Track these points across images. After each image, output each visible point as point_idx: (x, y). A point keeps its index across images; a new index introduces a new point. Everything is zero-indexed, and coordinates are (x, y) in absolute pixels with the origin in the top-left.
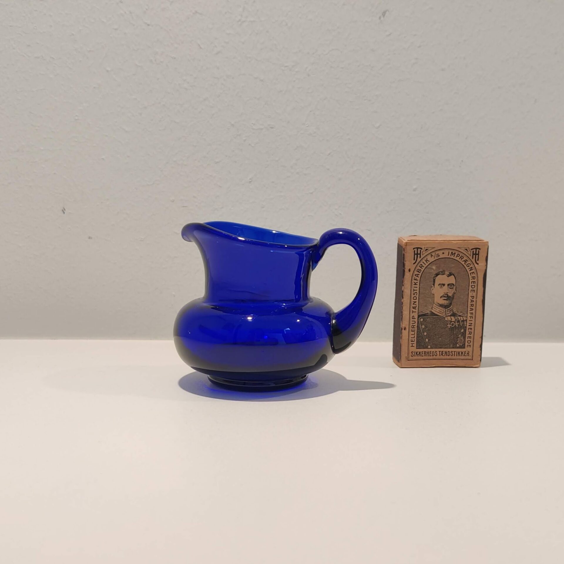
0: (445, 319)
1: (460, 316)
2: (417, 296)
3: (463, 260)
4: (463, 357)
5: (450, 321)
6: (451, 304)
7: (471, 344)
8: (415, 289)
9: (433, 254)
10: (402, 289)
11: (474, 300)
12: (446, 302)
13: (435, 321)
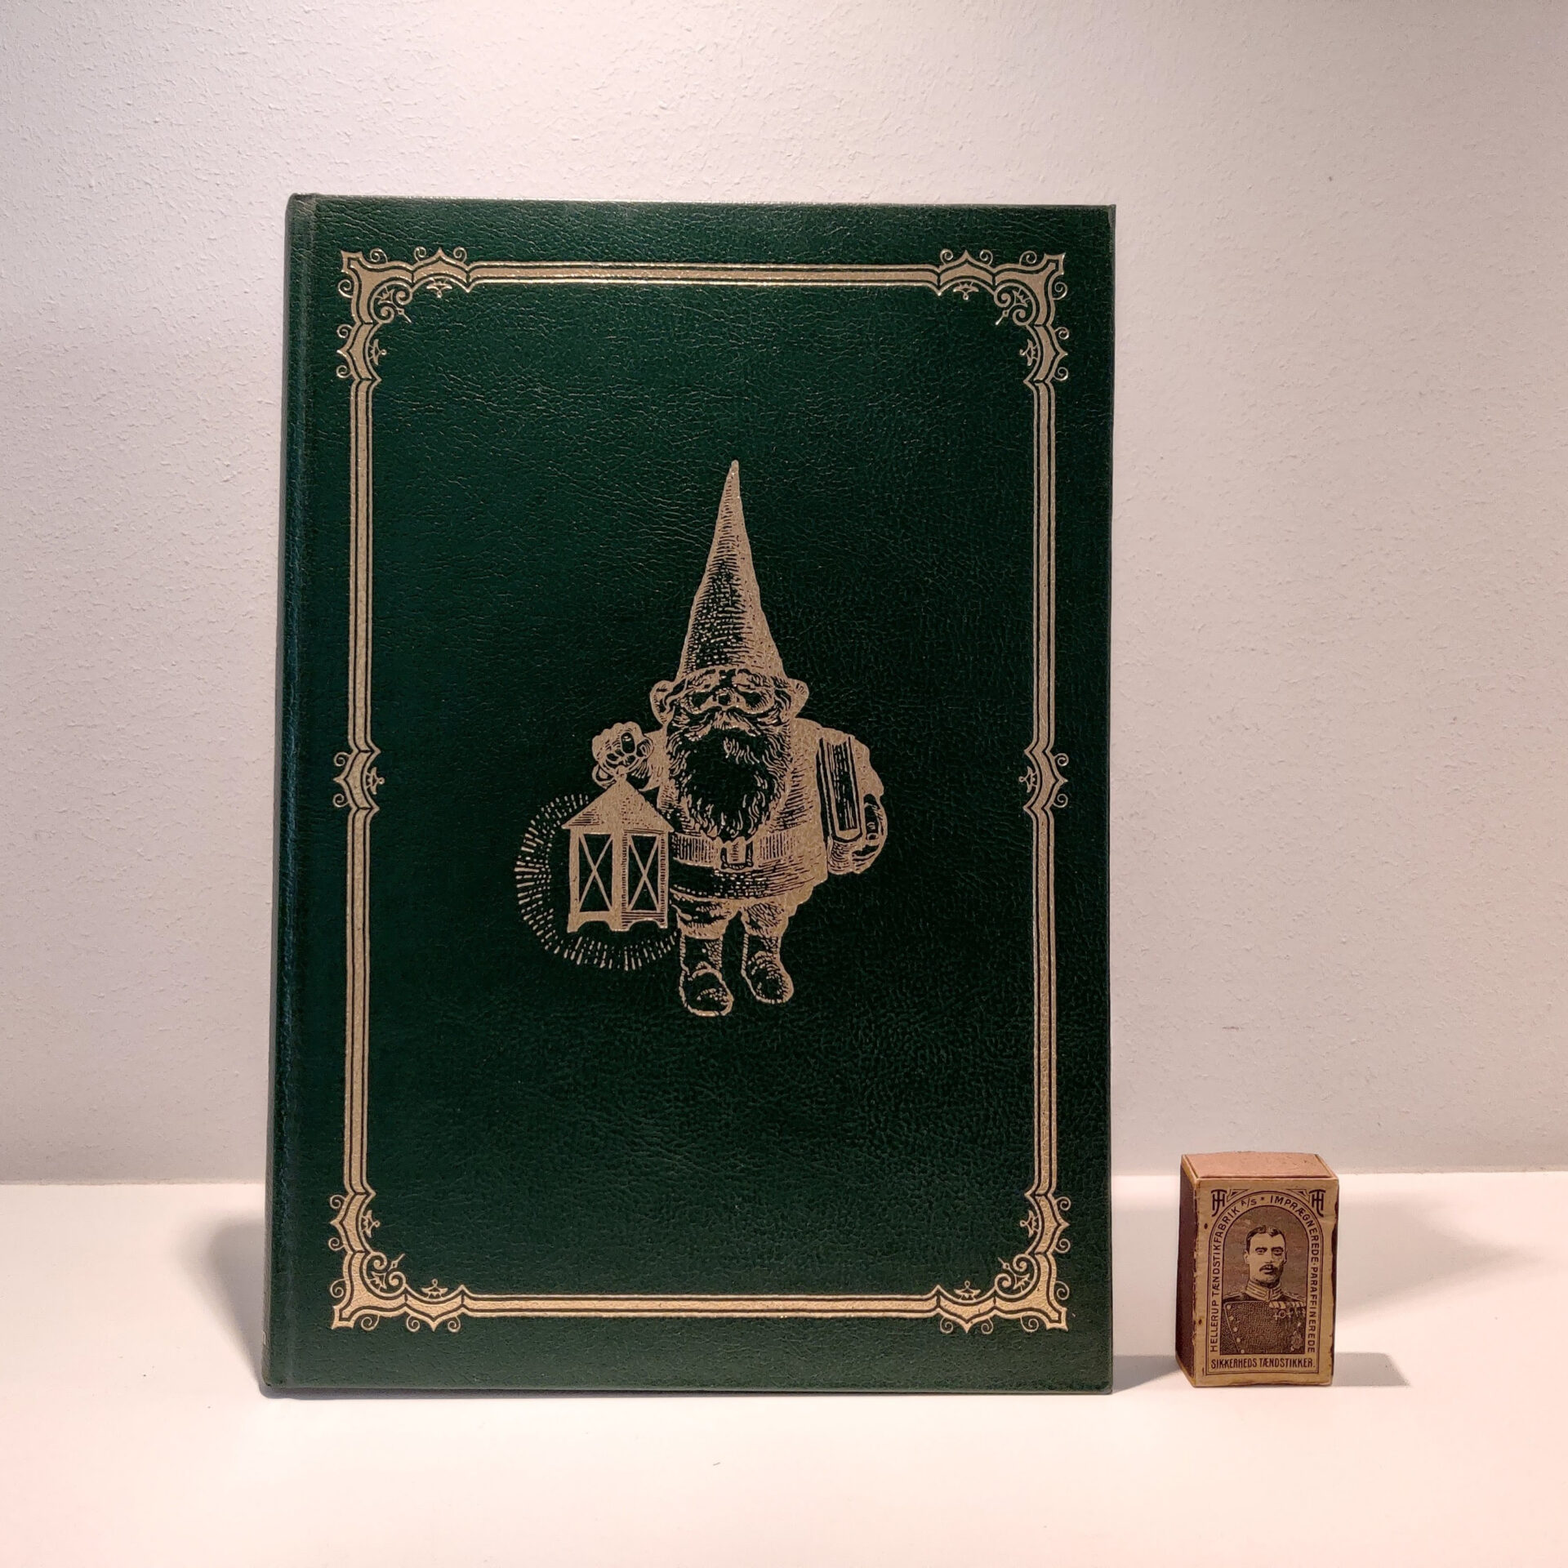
0: (1269, 1306)
1: (1294, 1300)
2: (1220, 1268)
3: (1297, 1209)
4: (1300, 1369)
5: (1277, 1309)
6: (1278, 1281)
7: (1315, 1346)
8: (1216, 1256)
9: (1246, 1200)
10: (1195, 1256)
11: (1318, 1273)
12: (1270, 1278)
13: (1251, 1308)
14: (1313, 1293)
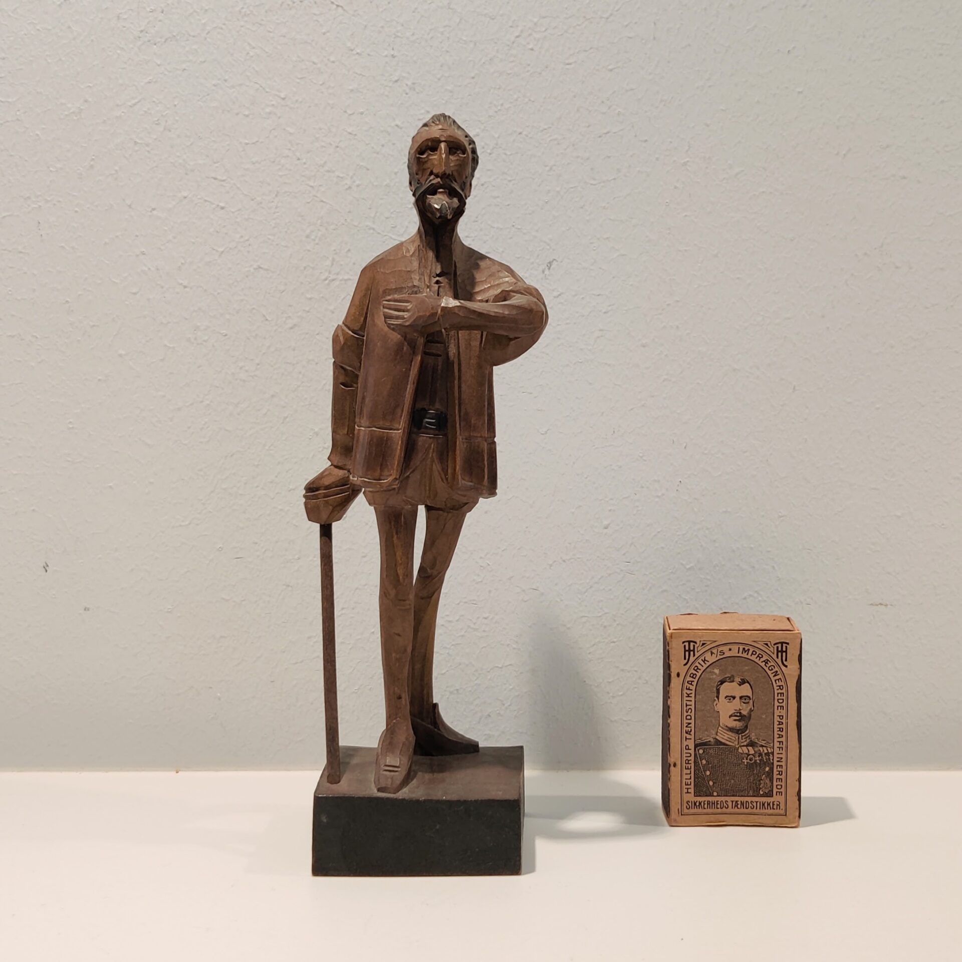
0: (739, 751)
1: (762, 746)
2: (693, 714)
3: (762, 659)
4: (770, 811)
5: (746, 754)
6: (746, 727)
7: (783, 790)
11: (784, 721)
12: (738, 725)
13: (722, 753)
14: (780, 740)
